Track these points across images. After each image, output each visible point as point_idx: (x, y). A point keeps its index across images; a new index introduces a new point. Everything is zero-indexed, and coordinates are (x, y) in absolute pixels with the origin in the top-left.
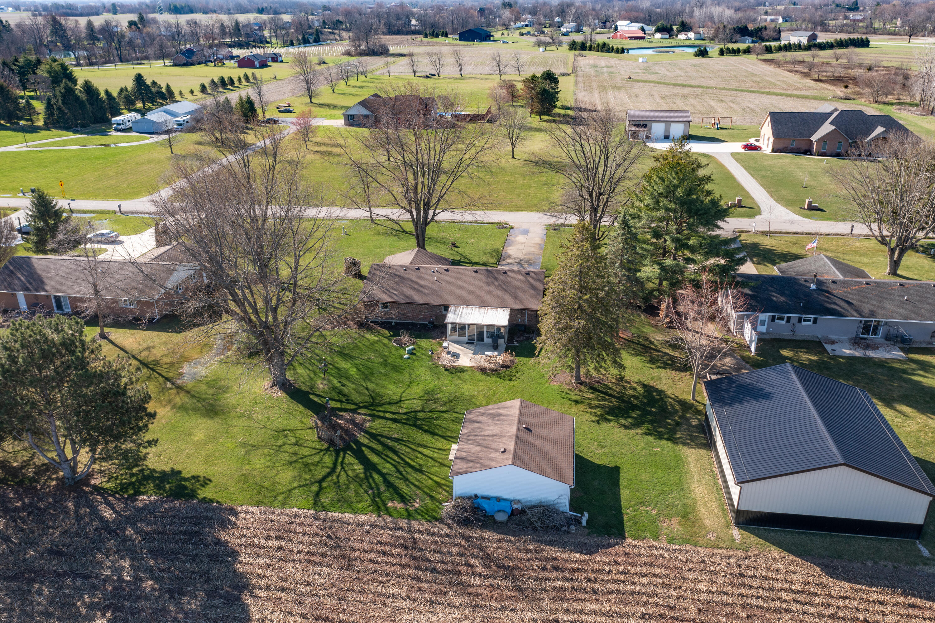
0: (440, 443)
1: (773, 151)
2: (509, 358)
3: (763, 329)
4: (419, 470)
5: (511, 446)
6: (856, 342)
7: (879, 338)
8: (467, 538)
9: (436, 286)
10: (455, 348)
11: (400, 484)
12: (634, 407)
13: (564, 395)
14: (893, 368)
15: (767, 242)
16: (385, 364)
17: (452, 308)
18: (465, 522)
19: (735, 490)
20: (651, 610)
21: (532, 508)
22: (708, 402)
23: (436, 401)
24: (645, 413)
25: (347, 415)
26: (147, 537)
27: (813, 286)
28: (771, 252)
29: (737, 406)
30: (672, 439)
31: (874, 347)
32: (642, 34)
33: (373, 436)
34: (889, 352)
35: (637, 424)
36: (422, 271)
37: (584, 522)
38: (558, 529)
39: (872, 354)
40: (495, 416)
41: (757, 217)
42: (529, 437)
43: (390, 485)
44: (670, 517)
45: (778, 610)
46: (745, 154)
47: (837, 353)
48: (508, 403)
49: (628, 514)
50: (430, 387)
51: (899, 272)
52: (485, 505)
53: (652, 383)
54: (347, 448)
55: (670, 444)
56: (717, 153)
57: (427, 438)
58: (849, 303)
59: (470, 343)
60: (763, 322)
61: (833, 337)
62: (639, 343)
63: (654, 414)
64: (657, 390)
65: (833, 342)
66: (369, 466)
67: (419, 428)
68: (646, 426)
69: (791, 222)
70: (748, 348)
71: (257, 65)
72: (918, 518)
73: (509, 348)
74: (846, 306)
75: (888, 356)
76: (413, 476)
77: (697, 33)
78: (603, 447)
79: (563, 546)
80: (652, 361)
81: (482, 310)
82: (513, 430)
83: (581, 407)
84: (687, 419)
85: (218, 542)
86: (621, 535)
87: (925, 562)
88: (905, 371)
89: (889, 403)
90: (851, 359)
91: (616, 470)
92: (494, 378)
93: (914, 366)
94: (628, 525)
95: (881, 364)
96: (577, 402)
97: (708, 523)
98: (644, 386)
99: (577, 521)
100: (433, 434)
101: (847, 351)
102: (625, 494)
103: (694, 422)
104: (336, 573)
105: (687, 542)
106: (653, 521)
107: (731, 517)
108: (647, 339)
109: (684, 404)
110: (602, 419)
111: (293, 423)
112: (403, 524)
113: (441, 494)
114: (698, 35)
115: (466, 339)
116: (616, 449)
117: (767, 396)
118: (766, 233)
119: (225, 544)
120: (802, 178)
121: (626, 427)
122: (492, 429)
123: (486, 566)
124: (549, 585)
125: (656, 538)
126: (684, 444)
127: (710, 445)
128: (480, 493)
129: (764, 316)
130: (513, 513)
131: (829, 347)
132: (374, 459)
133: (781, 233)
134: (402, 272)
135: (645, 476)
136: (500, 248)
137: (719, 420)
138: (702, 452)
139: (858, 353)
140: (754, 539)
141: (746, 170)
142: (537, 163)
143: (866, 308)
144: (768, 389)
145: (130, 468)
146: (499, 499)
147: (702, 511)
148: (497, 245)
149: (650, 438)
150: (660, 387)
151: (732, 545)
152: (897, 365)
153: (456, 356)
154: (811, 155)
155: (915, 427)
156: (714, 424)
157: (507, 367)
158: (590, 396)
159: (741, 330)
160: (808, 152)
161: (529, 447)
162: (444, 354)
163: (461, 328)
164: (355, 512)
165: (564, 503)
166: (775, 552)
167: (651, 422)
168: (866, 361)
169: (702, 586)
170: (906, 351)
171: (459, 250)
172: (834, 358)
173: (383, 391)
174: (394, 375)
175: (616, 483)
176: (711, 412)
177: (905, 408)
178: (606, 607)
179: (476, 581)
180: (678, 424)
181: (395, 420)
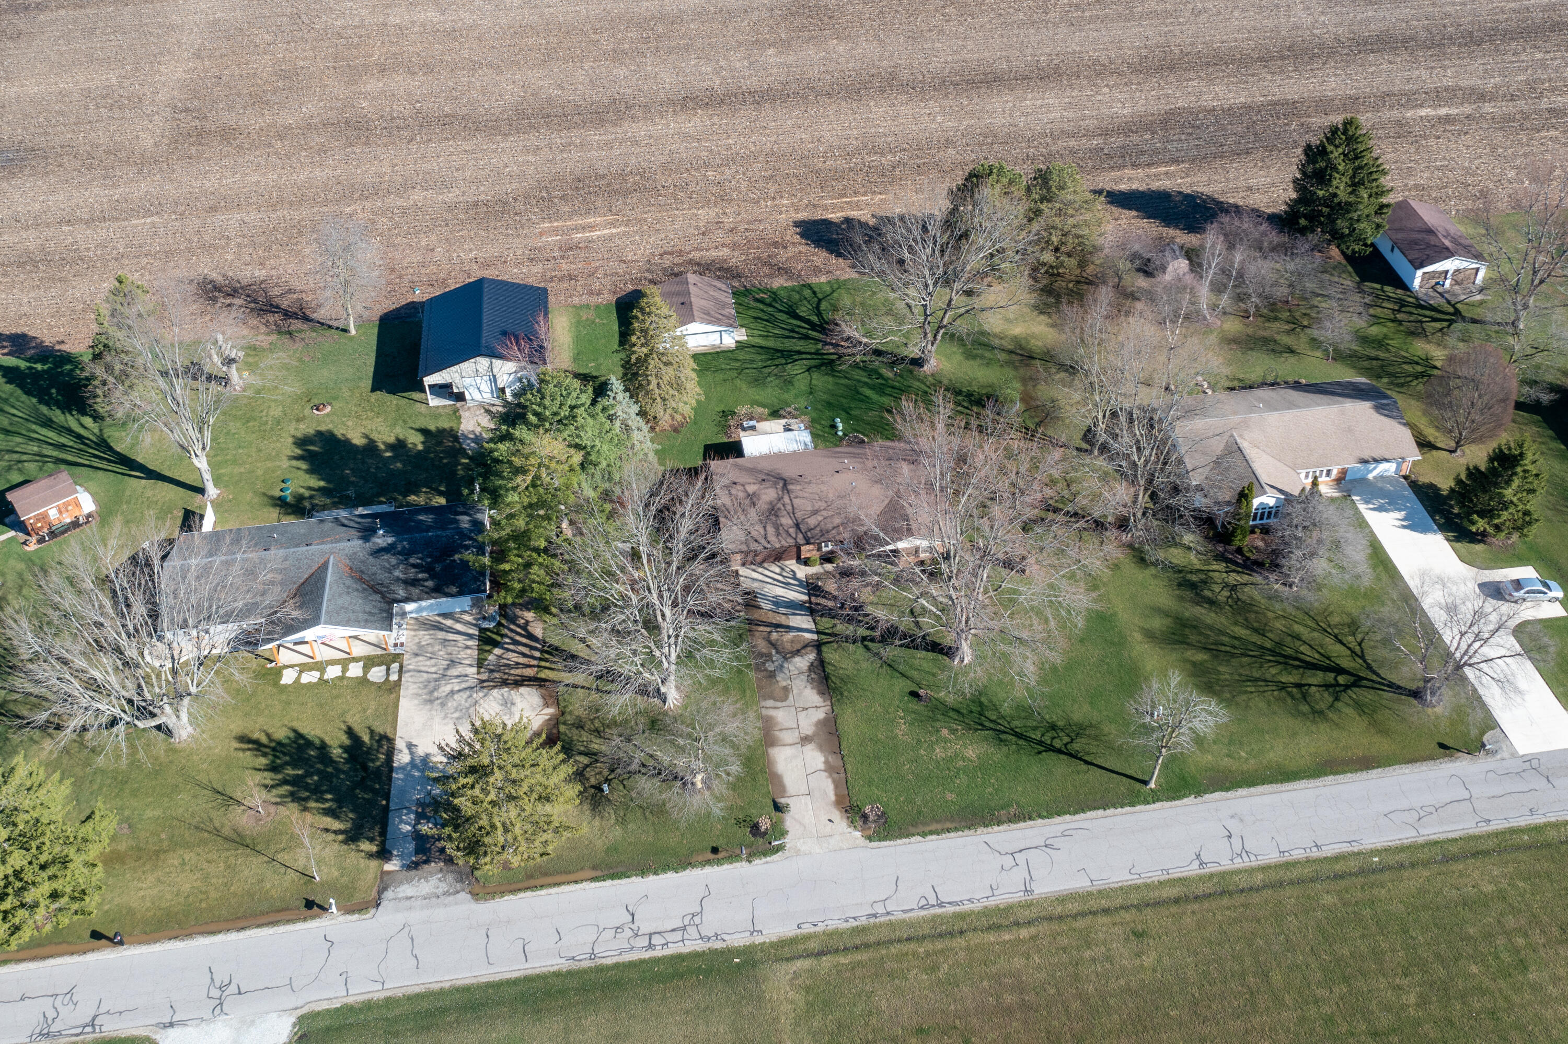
4: (758, 319)
11: (767, 308)
17: (811, 446)
23: (777, 375)
33: (809, 337)
43: (772, 306)
54: (819, 323)
57: (769, 343)
66: (795, 315)
67: (777, 351)
76: (761, 315)
100: (762, 347)
132: (795, 321)
164: (784, 287)
173: (827, 377)
181: (799, 353)
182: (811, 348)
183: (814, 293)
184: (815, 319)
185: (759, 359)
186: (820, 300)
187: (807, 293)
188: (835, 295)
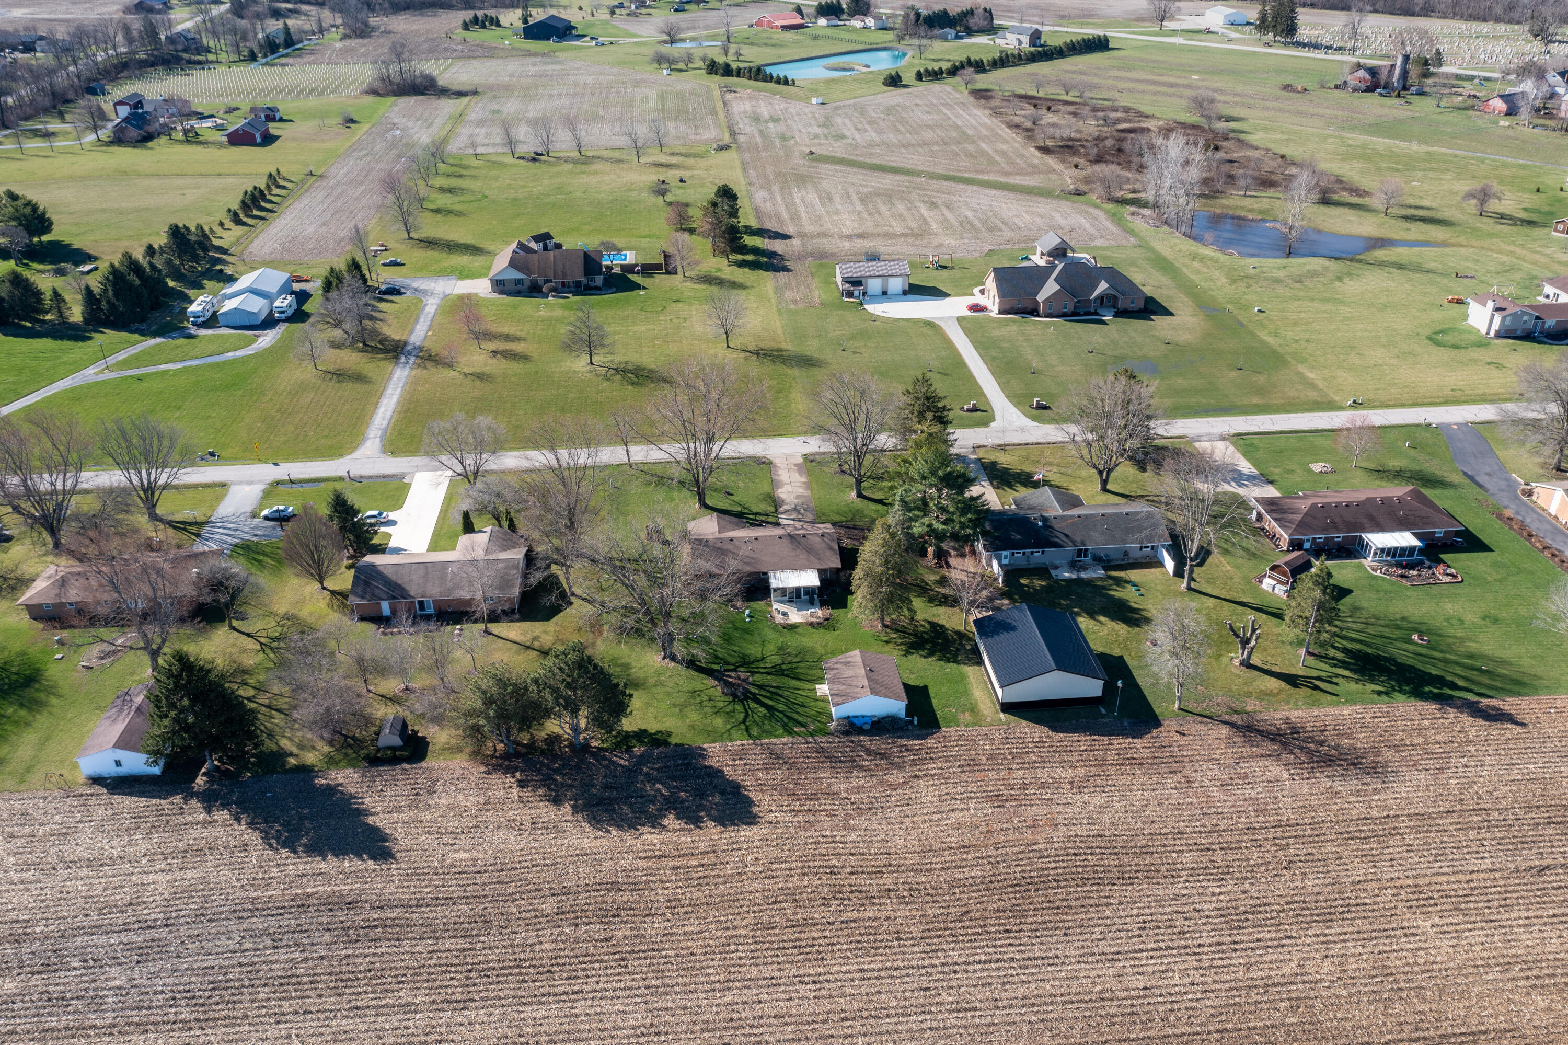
0: (808, 686)
1: (1000, 313)
2: (828, 612)
3: (1005, 561)
4: (803, 706)
5: (866, 683)
6: (1074, 565)
7: (1088, 559)
8: (852, 742)
9: (752, 554)
10: (783, 608)
11: (795, 716)
12: (927, 641)
13: (877, 637)
14: (1096, 586)
15: (1005, 460)
16: (736, 629)
17: (771, 574)
18: (847, 733)
19: (999, 692)
20: (962, 763)
21: (884, 718)
22: (974, 630)
23: (789, 654)
24: (935, 645)
25: (733, 674)
26: (658, 770)
27: (1040, 524)
28: (1006, 471)
29: (996, 637)
30: (956, 661)
31: (1084, 568)
32: (798, 21)
33: (760, 687)
34: (1095, 571)
35: (931, 654)
36: (735, 542)
37: (916, 722)
38: (901, 729)
39: (1083, 575)
40: (847, 663)
41: (992, 424)
42: (874, 676)
43: (790, 718)
44: (963, 712)
45: (1027, 753)
46: (972, 318)
47: (1060, 577)
48: (852, 653)
49: (939, 714)
50: (779, 644)
51: (1108, 487)
52: (856, 721)
53: (935, 620)
54: (747, 698)
55: (955, 665)
56: (942, 319)
57: (796, 683)
58: (1067, 536)
59: (790, 601)
60: (1006, 557)
61: (1057, 562)
62: (917, 585)
63: (940, 644)
64: (939, 625)
65: (1056, 568)
66: (769, 708)
67: (787, 676)
68: (938, 654)
69: (1022, 430)
70: (996, 579)
71: (259, 139)
72: (1098, 693)
73: (823, 604)
74: (1064, 539)
75: (1094, 575)
76: (801, 710)
77: (877, 18)
78: (913, 673)
79: (908, 737)
80: (931, 600)
81: (796, 573)
82: (863, 672)
83: (891, 645)
84: (963, 645)
85: (706, 767)
86: (938, 727)
87: (1103, 716)
88: (1104, 588)
89: (1092, 615)
90: (1069, 581)
91: (925, 688)
92: (822, 631)
93: (1111, 582)
94: (940, 720)
95: (1089, 583)
96: (887, 642)
97: (985, 712)
98: (929, 623)
99: (911, 722)
100: (799, 679)
101: (1067, 575)
102: (935, 702)
103: (968, 647)
104: (787, 772)
105: (975, 725)
106: (955, 716)
107: (998, 707)
108: (923, 581)
109: (958, 633)
110: (907, 653)
111: (697, 685)
112: (810, 739)
113: (824, 719)
114: (880, 24)
115: (787, 598)
116: (922, 673)
117: (1013, 628)
118: (1001, 447)
119: (711, 767)
120: (1030, 357)
121: (925, 657)
122: (848, 673)
123: (869, 755)
124: (906, 759)
125: (958, 725)
126: (965, 664)
127: (980, 662)
128: (851, 714)
129: (1007, 553)
130: (873, 723)
131: (1053, 572)
132: (770, 703)
133: (1014, 445)
134: (719, 545)
135: (944, 689)
136: (770, 491)
137: (986, 648)
138: (976, 668)
139: (1074, 576)
140: (1012, 718)
141: (976, 348)
142: (757, 353)
143: (1078, 539)
144: (1014, 624)
145: (610, 732)
146: (863, 717)
147: (981, 706)
148: (766, 488)
149: (942, 663)
150: (941, 622)
151: (1000, 723)
152: (1099, 583)
153: (785, 614)
154: (1038, 316)
155: (1106, 632)
156: (982, 648)
157: (827, 619)
158: (894, 636)
159: (990, 565)
160: (1034, 312)
161: (876, 682)
162: (776, 615)
163: (784, 591)
164: (777, 737)
165: (902, 713)
166: (1024, 723)
167: (940, 651)
168: (1079, 581)
169: (987, 747)
170: (1106, 569)
171: (735, 498)
172: (1057, 582)
173: (748, 652)
174: (748, 637)
175: (927, 696)
176: (978, 640)
177: (1102, 618)
178: (940, 765)
179: (866, 763)
180: (958, 650)
181: (768, 673)
182: (757, 677)
183: (747, 730)
184: (753, 705)
185: (802, 669)
186: (744, 722)
187: (755, 731)
188: (729, 727)
